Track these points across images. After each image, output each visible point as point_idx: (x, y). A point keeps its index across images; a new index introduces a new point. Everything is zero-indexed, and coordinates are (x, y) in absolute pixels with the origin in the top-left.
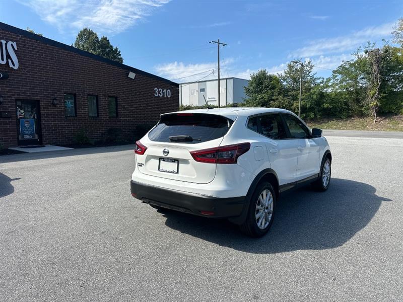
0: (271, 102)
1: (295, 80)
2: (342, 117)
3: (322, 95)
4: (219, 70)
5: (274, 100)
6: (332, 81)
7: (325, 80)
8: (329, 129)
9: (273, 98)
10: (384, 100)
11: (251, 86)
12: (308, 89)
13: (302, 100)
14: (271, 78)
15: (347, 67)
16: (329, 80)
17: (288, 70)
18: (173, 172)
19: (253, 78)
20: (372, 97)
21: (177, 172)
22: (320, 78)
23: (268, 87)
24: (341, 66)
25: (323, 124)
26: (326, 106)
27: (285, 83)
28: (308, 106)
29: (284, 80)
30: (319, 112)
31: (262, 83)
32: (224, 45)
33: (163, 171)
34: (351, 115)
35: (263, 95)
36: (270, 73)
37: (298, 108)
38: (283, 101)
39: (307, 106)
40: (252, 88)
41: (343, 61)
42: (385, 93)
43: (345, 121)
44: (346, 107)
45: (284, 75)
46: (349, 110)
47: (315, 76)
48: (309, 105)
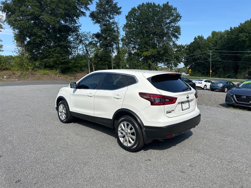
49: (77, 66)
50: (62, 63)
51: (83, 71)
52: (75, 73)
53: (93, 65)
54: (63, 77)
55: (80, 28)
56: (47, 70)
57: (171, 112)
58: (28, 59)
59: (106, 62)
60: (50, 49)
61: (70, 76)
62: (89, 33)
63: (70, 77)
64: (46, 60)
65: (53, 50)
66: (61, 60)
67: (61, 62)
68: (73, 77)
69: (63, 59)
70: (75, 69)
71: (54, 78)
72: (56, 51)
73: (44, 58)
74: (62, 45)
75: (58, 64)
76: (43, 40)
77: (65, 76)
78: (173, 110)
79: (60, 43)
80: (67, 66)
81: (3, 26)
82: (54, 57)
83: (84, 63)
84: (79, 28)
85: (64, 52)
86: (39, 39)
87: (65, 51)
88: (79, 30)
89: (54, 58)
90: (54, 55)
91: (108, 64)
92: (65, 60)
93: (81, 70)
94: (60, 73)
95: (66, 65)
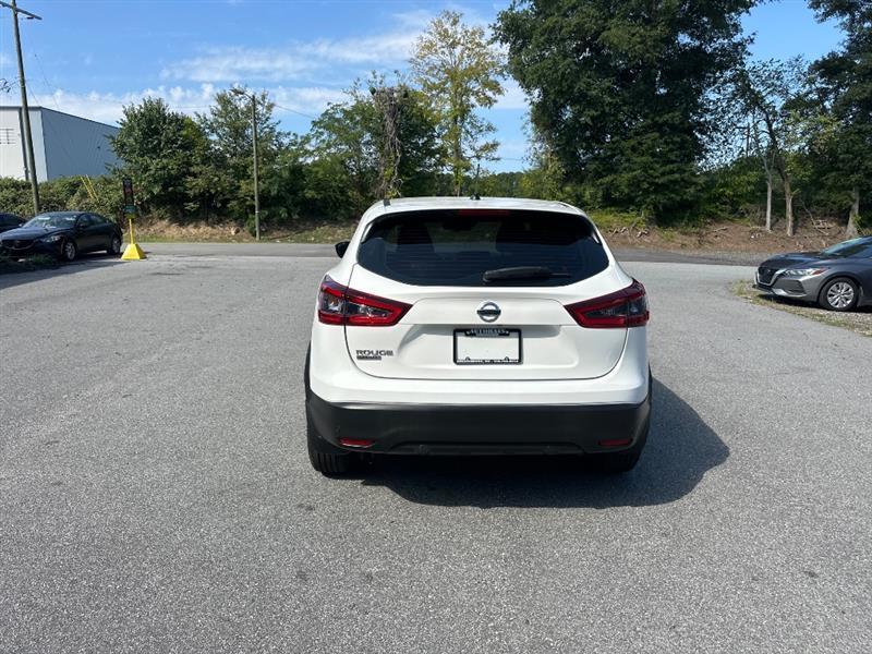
0: (190, 179)
1: (237, 132)
2: (339, 219)
3: (297, 172)
4: (23, 82)
5: (195, 175)
6: (313, 142)
7: (299, 140)
8: (320, 242)
9: (192, 169)
10: (408, 188)
11: (129, 135)
12: (270, 157)
13: (259, 178)
14: (180, 122)
15: (337, 116)
16: (307, 139)
17: (219, 107)
18: (507, 362)
19: (131, 115)
20: (389, 182)
21: (520, 361)
22: (289, 134)
23: (174, 142)
24: (326, 113)
25: (306, 233)
26: (309, 194)
27: (214, 137)
28: (274, 193)
29: (213, 131)
30: (295, 206)
31: (156, 132)
32: (32, 17)
33: (468, 362)
34: (354, 214)
35: (165, 161)
36: (173, 108)
37: (253, 197)
38: (216, 179)
39: (272, 194)
40: (132, 140)
41: (329, 104)
42: (407, 175)
43: (347, 226)
44: (344, 198)
45: (210, 117)
46: (351, 204)
47: (278, 129)
48: (276, 192)
49: (717, 198)
50: (659, 188)
51: (742, 216)
52: (706, 223)
53: (788, 190)
54: (658, 236)
55: (749, 48)
56: (611, 212)
57: (377, 357)
58: (557, 180)
59: (854, 178)
60: (624, 140)
61: (685, 234)
62: (794, 63)
63: (684, 237)
64: (608, 179)
65: (633, 142)
66: (656, 177)
67: (657, 184)
68: (694, 239)
69: (663, 174)
70: (710, 208)
71: (624, 240)
72: (644, 147)
73: (604, 173)
74: (666, 122)
75: (647, 192)
76: (603, 112)
77: (668, 233)
78: (390, 353)
79: (660, 117)
80: (678, 198)
81: (503, 84)
82: (636, 167)
83: (749, 183)
84: (743, 50)
85: (671, 146)
86: (593, 113)
87: (674, 143)
88: (744, 56)
89: (635, 170)
90: (635, 159)
91: (860, 185)
92: (670, 177)
93: (735, 211)
94: (650, 222)
95: (673, 195)
